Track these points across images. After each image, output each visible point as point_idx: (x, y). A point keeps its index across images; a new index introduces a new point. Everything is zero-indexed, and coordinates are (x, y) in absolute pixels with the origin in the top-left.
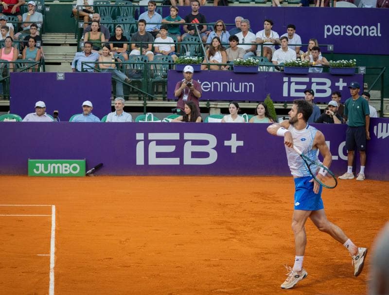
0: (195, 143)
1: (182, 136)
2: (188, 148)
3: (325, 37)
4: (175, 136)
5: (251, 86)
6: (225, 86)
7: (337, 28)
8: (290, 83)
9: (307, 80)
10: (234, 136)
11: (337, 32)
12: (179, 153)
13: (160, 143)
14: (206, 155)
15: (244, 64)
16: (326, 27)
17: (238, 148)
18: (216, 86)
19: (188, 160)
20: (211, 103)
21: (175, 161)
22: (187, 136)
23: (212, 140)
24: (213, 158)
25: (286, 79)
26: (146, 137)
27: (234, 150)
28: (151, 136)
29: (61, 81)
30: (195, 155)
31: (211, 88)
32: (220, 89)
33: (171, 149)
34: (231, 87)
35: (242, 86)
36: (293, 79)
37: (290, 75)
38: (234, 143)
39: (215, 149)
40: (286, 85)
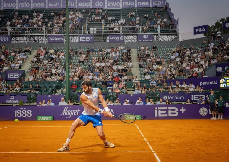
0: (171, 110)
1: (168, 108)
2: (170, 112)
3: (201, 85)
4: (166, 108)
6: (176, 98)
7: (204, 83)
9: (198, 95)
10: (183, 108)
12: (167, 113)
13: (161, 110)
14: (175, 113)
15: (181, 91)
16: (201, 83)
17: (184, 111)
18: (173, 98)
19: (170, 115)
20: (172, 102)
21: (166, 115)
22: (169, 108)
23: (177, 109)
24: (177, 114)
25: (192, 95)
26: (158, 109)
27: (183, 112)
28: (159, 108)
29: (132, 96)
30: (172, 113)
33: (165, 112)
34: (177, 98)
36: (194, 95)
37: (193, 94)
38: (183, 110)
39: (177, 112)
40: (192, 97)
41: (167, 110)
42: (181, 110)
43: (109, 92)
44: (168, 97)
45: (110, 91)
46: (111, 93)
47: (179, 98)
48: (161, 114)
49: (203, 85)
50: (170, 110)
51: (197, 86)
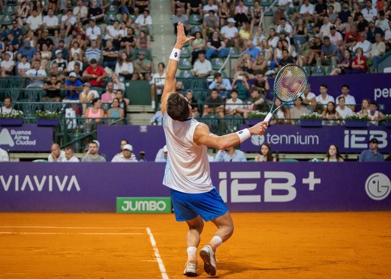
0: (275, 181)
1: (262, 175)
2: (269, 186)
3: (375, 99)
4: (256, 175)
5: (315, 139)
6: (292, 139)
7: (386, 91)
8: (350, 135)
9: (365, 132)
10: (312, 174)
11: (385, 94)
12: (260, 191)
13: (242, 181)
14: (285, 192)
15: (309, 118)
16: (376, 91)
17: (316, 186)
18: (284, 139)
19: (269, 198)
20: (280, 154)
21: (257, 199)
22: (267, 174)
23: (291, 178)
24: (292, 195)
25: (347, 132)
26: (229, 175)
27: (312, 188)
28: (234, 175)
29: (144, 133)
30: (275, 192)
31: (279, 141)
32: (288, 141)
33: (252, 187)
34: (298, 140)
35: (307, 139)
36: (353, 132)
37: (350, 128)
38: (312, 181)
39: (294, 186)
40: (346, 138)
41: (261, 182)
42: (305, 181)
43: (67, 116)
44: (268, 135)
45: (70, 113)
46: (75, 122)
47: (303, 140)
48: (241, 193)
49: (382, 100)
50: (270, 181)
51: (365, 103)
